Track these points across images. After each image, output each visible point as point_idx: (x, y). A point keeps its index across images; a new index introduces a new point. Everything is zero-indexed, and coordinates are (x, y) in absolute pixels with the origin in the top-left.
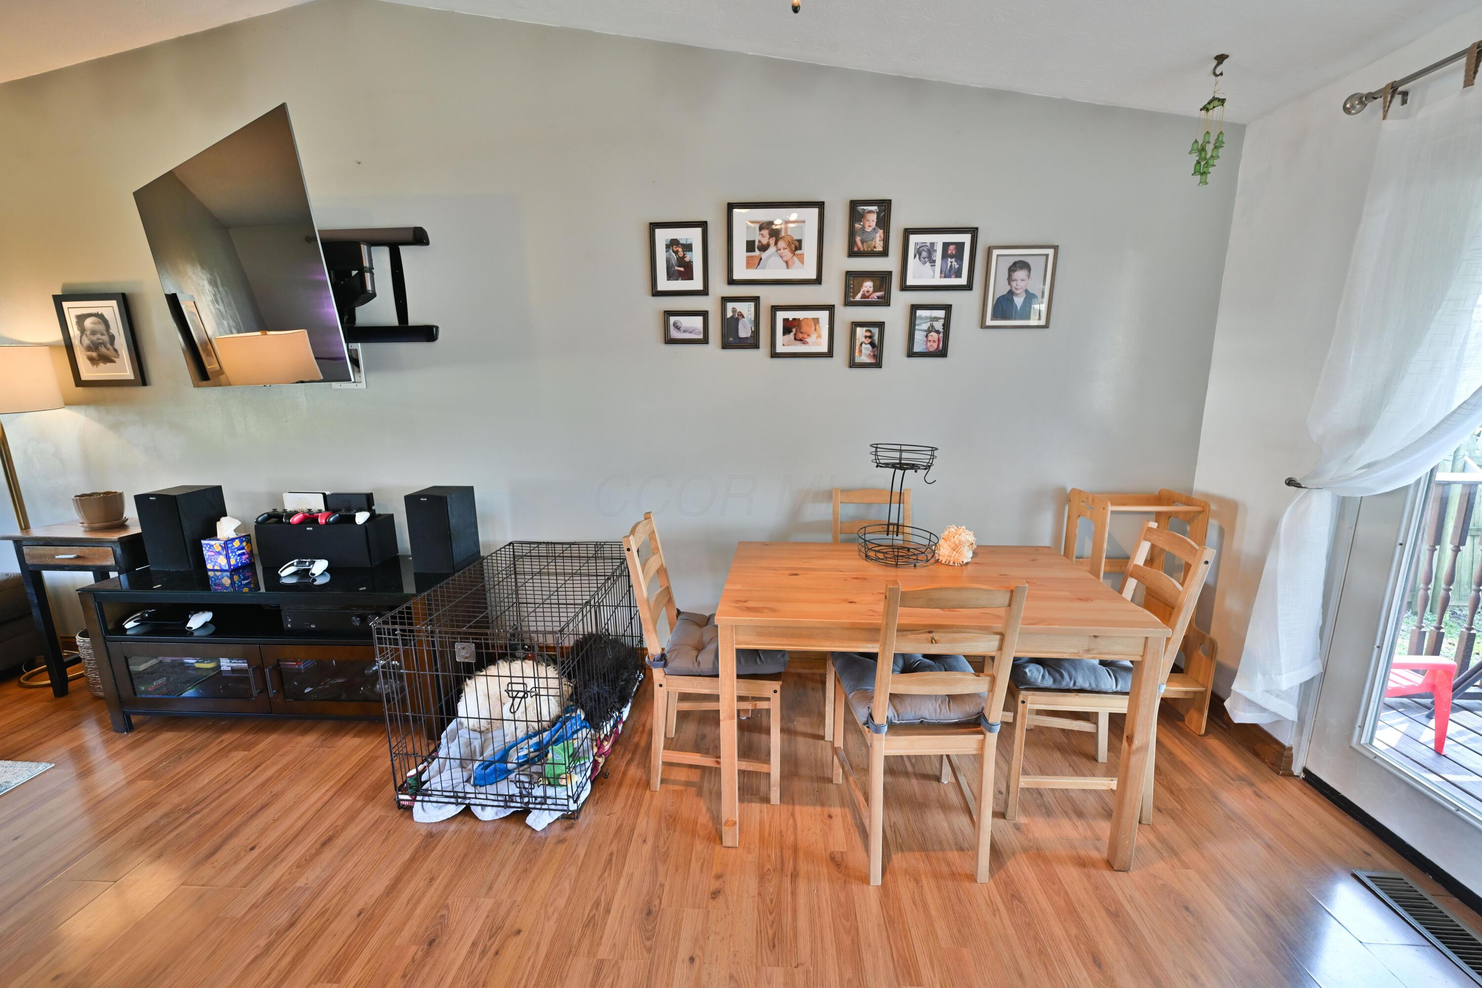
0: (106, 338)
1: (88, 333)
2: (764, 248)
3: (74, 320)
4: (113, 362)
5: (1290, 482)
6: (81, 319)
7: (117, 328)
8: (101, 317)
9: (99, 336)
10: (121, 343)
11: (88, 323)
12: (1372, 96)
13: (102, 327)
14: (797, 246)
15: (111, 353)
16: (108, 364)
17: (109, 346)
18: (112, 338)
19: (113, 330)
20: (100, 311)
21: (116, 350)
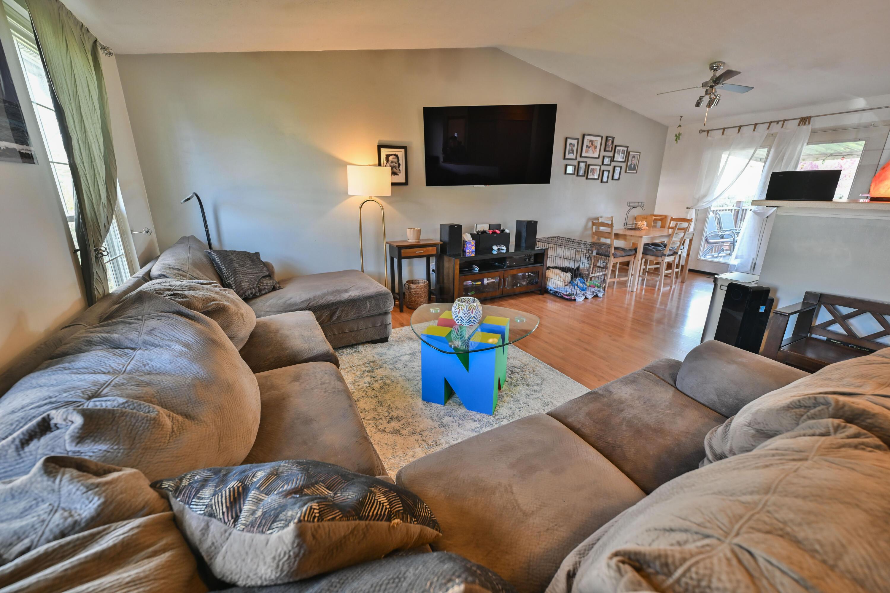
0: (397, 165)
1: (390, 162)
2: (589, 147)
3: (385, 156)
4: (398, 175)
5: (688, 208)
6: (388, 156)
7: (402, 161)
8: (396, 156)
9: (394, 164)
10: (402, 168)
11: (391, 158)
12: (704, 131)
13: (396, 160)
14: (596, 147)
15: (397, 171)
16: (396, 176)
17: (397, 168)
18: (399, 165)
19: (400, 162)
20: (396, 153)
21: (400, 170)
